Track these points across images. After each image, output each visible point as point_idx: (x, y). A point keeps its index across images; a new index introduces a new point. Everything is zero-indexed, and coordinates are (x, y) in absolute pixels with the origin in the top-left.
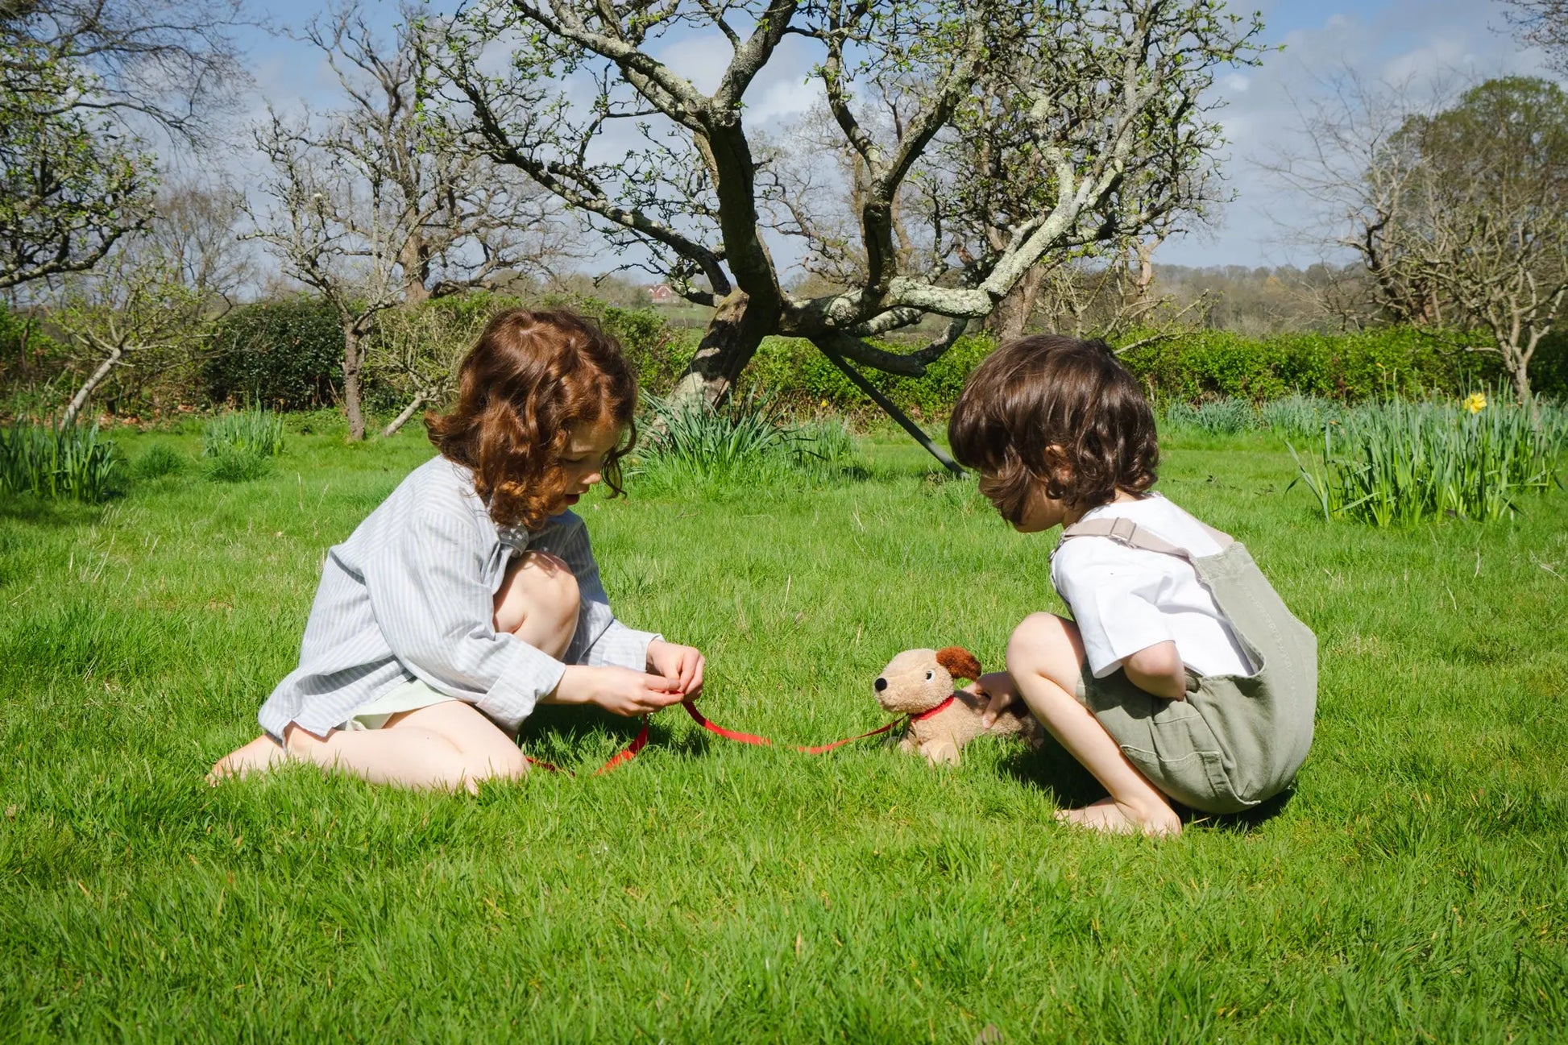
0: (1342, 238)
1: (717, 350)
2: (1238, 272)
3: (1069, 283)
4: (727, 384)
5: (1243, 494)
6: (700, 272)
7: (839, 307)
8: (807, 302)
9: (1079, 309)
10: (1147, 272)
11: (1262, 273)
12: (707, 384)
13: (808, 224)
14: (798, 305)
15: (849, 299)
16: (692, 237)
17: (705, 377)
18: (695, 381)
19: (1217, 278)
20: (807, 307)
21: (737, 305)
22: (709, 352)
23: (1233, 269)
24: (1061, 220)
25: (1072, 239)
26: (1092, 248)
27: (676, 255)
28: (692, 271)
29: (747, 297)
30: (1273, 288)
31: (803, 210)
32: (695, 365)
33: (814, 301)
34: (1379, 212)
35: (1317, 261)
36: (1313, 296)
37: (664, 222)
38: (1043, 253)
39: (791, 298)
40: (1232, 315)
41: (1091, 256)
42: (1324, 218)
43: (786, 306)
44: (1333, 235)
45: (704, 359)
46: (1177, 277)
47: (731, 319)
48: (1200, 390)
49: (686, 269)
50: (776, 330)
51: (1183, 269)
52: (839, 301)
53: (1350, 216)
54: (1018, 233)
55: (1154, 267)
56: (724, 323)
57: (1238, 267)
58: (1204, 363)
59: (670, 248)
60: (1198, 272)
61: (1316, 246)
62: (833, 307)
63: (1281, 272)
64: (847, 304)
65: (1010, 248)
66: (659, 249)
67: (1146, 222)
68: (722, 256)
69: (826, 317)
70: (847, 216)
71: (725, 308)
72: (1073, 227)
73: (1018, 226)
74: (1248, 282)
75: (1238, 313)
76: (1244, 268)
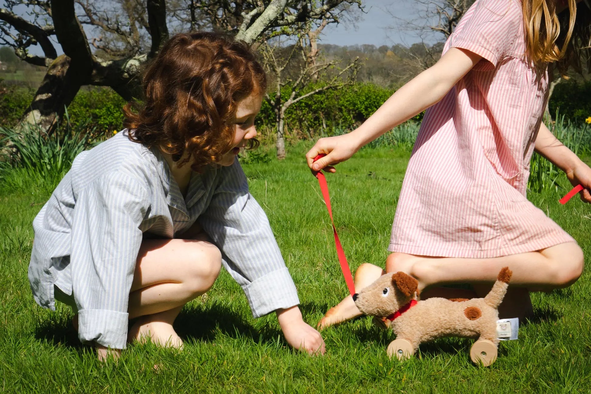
0: (434, 26)
1: (50, 94)
2: (369, 48)
3: (271, 53)
4: (57, 117)
5: (393, 182)
6: (35, 44)
7: (131, 65)
8: (110, 62)
9: (279, 70)
10: (314, 49)
11: (384, 49)
12: (43, 118)
13: (94, 17)
14: (104, 64)
15: (139, 60)
16: (30, 19)
17: (42, 113)
18: (35, 116)
19: (356, 51)
20: (109, 67)
21: (63, 65)
22: (44, 96)
23: (366, 47)
24: (276, 9)
25: (281, 22)
26: (289, 30)
27: (17, 32)
28: (29, 43)
29: (69, 59)
30: (390, 58)
31: (91, 8)
32: (35, 106)
33: (115, 62)
34: (456, 10)
35: (418, 41)
36: (417, 62)
37: (9, 9)
38: (265, 30)
39: (99, 60)
40: (366, 75)
41: (288, 35)
42: (423, 14)
43: (97, 66)
44: (428, 24)
45: (41, 100)
46: (332, 51)
47: (58, 74)
48: (354, 121)
49: (24, 42)
50: (89, 81)
51: (336, 47)
52: (132, 62)
53: (438, 13)
54: (248, 17)
55: (318, 45)
56: (54, 76)
57: (369, 46)
58: (355, 105)
59: (13, 27)
60: (345, 48)
61: (418, 31)
62: (128, 66)
63: (396, 48)
64: (137, 63)
65: (243, 27)
66: (6, 28)
67: (328, 10)
68: (50, 32)
69: (124, 72)
70: (120, 12)
71: (54, 66)
72: (282, 15)
73: (247, 13)
74: (376, 54)
75: (370, 74)
76: (372, 46)
